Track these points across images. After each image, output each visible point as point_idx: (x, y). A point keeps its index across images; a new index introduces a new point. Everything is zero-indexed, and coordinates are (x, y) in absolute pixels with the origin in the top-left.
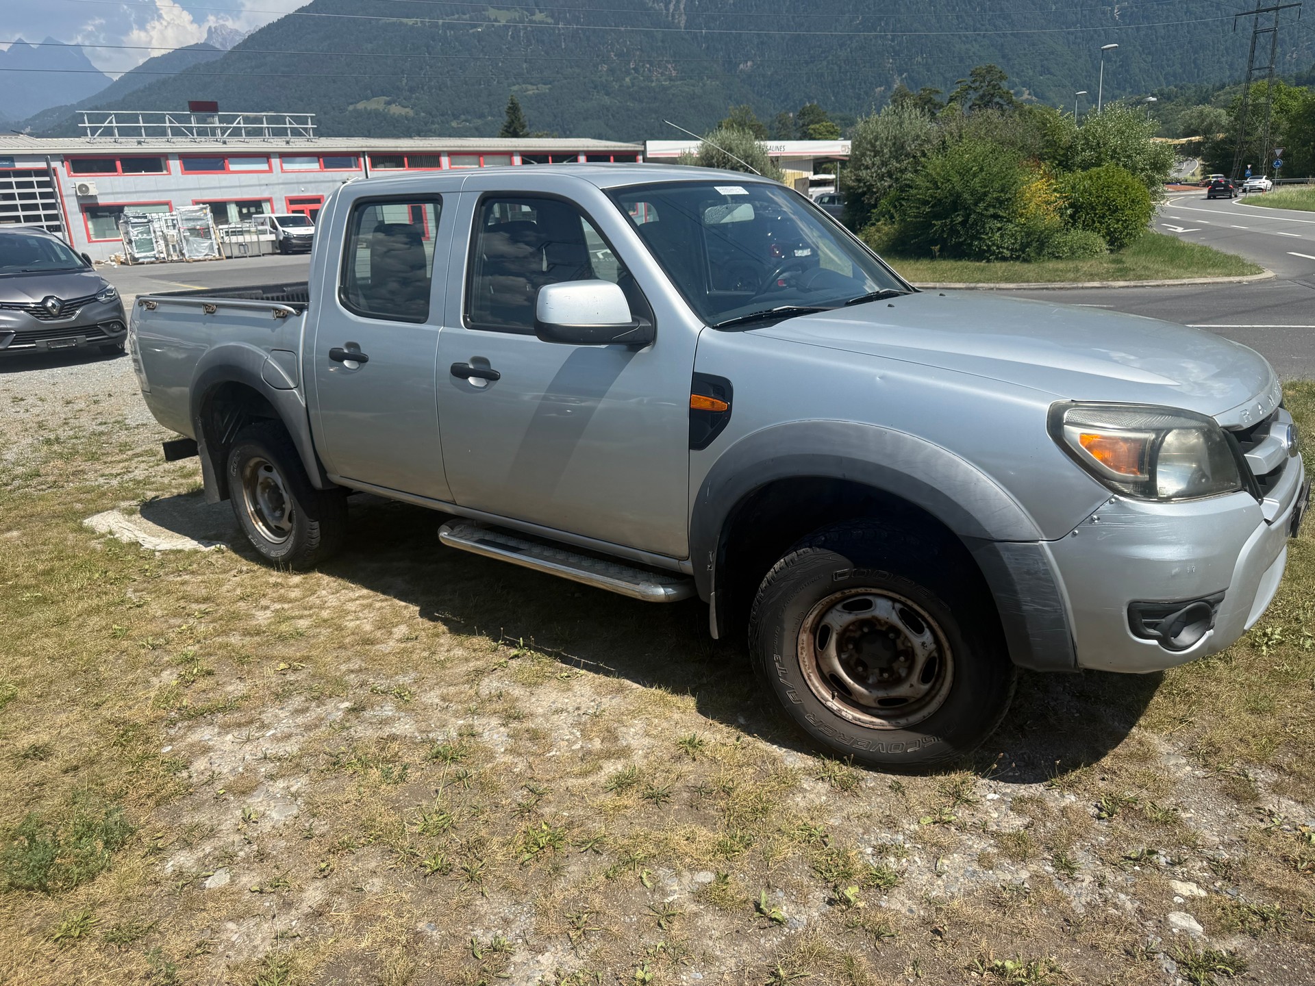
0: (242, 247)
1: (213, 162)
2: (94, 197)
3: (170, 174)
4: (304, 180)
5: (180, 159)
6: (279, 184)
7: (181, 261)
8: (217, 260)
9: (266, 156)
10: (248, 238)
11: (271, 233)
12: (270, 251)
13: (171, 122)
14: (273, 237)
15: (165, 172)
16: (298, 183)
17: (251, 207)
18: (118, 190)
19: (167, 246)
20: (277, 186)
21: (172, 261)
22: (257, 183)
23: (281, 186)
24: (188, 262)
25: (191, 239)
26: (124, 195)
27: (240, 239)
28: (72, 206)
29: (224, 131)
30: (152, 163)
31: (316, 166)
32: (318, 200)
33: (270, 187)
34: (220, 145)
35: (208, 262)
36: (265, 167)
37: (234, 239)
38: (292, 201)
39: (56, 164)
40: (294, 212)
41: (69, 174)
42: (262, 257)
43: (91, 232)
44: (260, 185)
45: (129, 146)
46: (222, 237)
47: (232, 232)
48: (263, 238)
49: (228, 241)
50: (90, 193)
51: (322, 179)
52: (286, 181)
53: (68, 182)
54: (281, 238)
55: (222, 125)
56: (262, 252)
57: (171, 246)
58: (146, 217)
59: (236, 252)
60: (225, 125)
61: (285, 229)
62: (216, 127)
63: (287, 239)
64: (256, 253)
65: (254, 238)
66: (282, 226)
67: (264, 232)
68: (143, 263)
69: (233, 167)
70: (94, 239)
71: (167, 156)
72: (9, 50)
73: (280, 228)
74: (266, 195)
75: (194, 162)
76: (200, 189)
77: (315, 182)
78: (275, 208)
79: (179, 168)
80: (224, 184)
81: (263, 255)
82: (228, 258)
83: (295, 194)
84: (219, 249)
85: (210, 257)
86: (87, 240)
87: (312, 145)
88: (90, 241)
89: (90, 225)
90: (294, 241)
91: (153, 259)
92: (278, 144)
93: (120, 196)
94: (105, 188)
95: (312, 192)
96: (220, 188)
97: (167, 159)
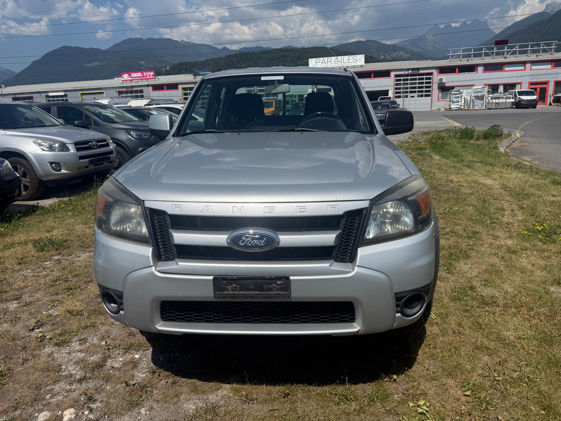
0: (497, 105)
1: (498, 67)
2: (444, 83)
3: (477, 73)
4: (541, 74)
5: (483, 66)
6: (527, 76)
7: (468, 110)
8: (484, 110)
9: (524, 63)
10: (501, 101)
11: (513, 98)
12: (510, 107)
13: (485, 50)
14: (513, 100)
15: (475, 72)
16: (537, 75)
17: (509, 87)
18: (454, 80)
19: (464, 103)
20: (526, 77)
21: (465, 110)
22: (516, 76)
23: (529, 77)
24: (471, 110)
25: (475, 100)
26: (456, 82)
27: (497, 101)
28: (435, 87)
29: (508, 52)
30: (471, 69)
31: (549, 66)
32: (546, 83)
33: (523, 77)
34: (503, 59)
35: (479, 110)
36: (523, 68)
37: (494, 101)
38: (532, 84)
39: (434, 71)
40: (531, 89)
41: (437, 74)
42: (506, 110)
43: (440, 97)
44: (517, 77)
45: (464, 62)
46: (489, 100)
47: (494, 98)
48: (508, 101)
49: (491, 102)
50: (443, 82)
51: (551, 73)
52: (531, 74)
53: (436, 77)
54: (517, 101)
55: (508, 50)
56: (506, 107)
57: (466, 103)
58: (459, 91)
59: (494, 107)
60: (509, 50)
61: (520, 97)
62: (505, 51)
63: (521, 101)
64: (503, 107)
65: (504, 101)
66: (519, 95)
67: (509, 98)
68: (453, 110)
69: (506, 69)
70: (440, 100)
71: (478, 65)
72: (459, 26)
73: (518, 96)
74: (519, 81)
75: (489, 67)
76: (489, 79)
77: (547, 74)
78: (522, 87)
79: (482, 71)
80: (500, 76)
81: (506, 108)
82: (488, 109)
83: (534, 80)
84: (486, 105)
85: (482, 109)
86: (437, 100)
87: (552, 56)
88: (438, 100)
89: (440, 94)
90: (523, 102)
91: (458, 109)
92: (533, 57)
93: (454, 82)
94: (448, 79)
95: (544, 79)
96: (498, 78)
97: (478, 67)
